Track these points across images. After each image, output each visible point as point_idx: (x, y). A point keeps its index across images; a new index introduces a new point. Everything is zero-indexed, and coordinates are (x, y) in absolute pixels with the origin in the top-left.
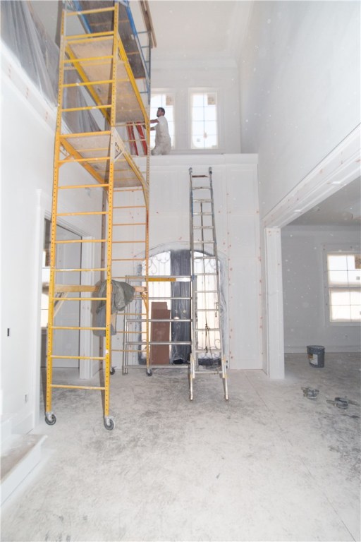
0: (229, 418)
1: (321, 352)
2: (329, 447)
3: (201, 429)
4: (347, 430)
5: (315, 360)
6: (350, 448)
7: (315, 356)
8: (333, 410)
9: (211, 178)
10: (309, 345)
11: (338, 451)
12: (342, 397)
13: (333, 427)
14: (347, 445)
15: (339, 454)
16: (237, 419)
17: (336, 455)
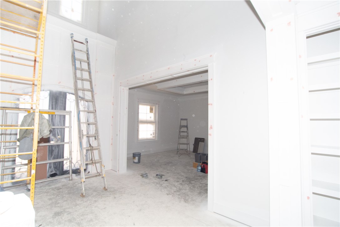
0: (115, 198)
1: (139, 155)
2: (166, 194)
3: (104, 208)
4: (167, 186)
5: (136, 160)
6: (173, 192)
7: (137, 158)
8: (157, 180)
9: (87, 45)
10: (133, 152)
11: (170, 194)
12: (158, 173)
13: (162, 187)
14: (171, 191)
15: (171, 195)
16: (120, 197)
17: (171, 196)
